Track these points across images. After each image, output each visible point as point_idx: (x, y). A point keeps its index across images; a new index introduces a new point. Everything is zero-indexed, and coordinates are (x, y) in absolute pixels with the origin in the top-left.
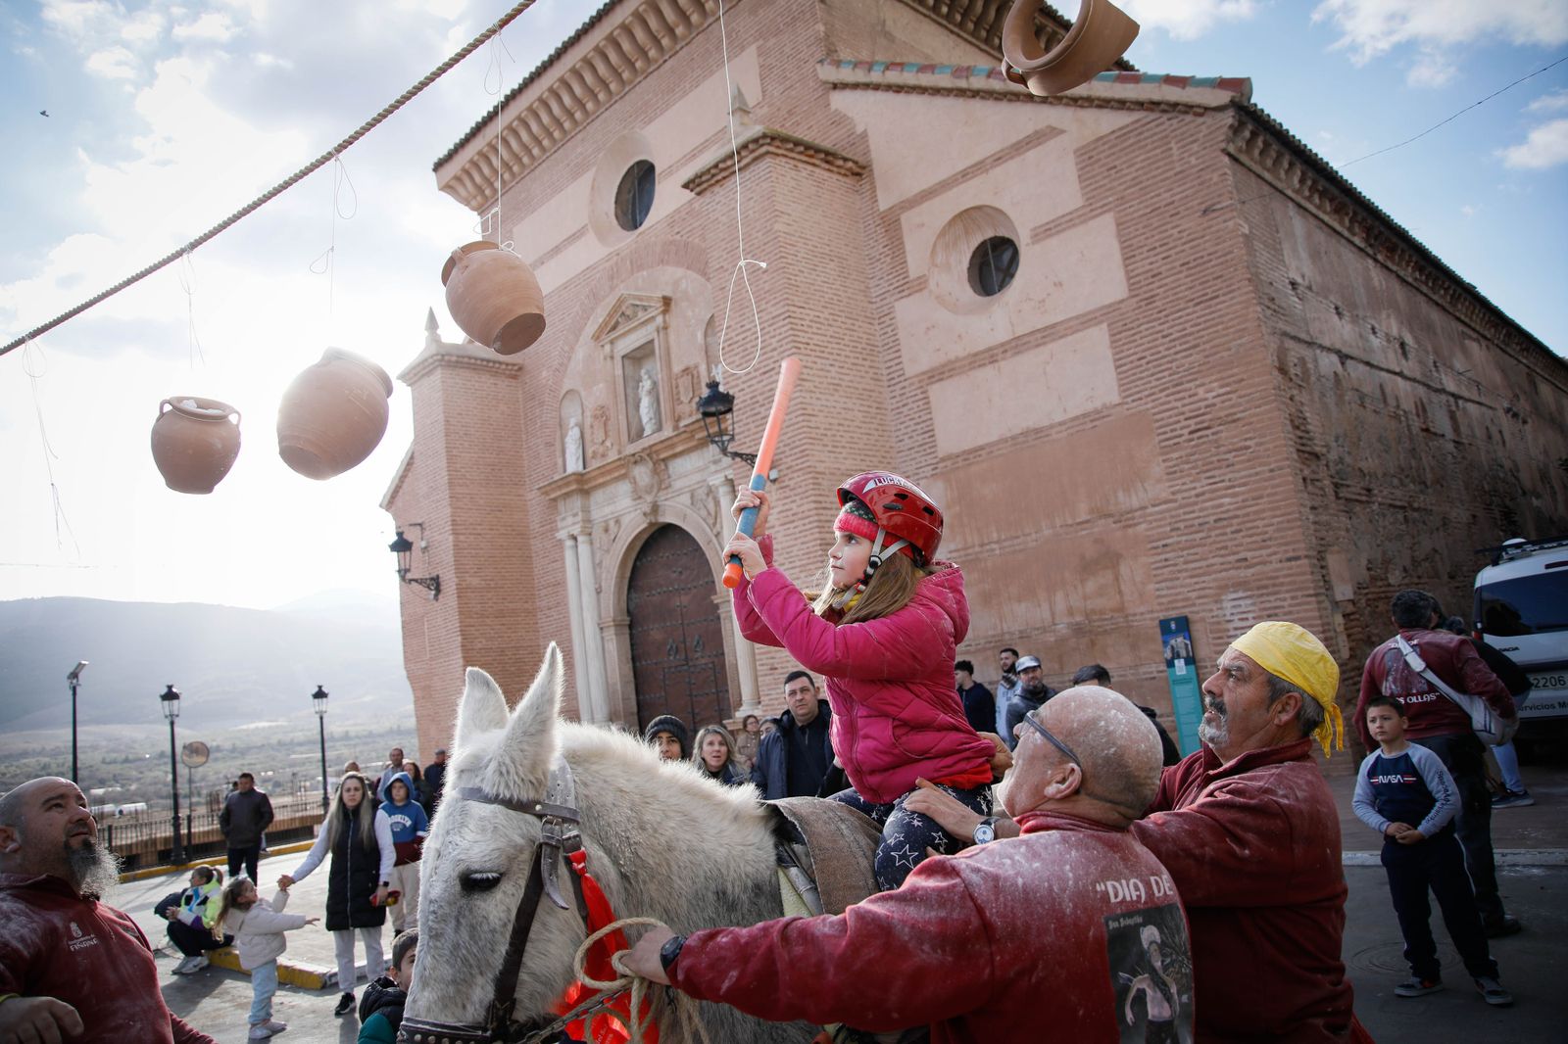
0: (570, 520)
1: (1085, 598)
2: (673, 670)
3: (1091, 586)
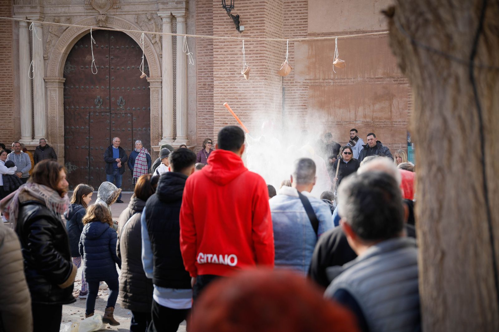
0: (27, 10)
1: (373, 111)
2: (97, 114)
3: (377, 106)
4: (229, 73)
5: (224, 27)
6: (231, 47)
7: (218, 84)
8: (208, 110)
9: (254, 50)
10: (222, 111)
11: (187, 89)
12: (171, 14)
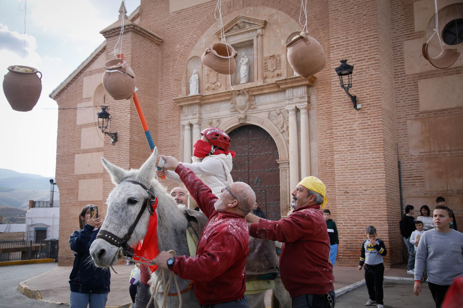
4: (349, 147)
5: (342, 107)
6: (349, 123)
7: (338, 157)
8: (329, 184)
9: (372, 125)
10: (344, 181)
11: (311, 167)
12: (296, 107)
